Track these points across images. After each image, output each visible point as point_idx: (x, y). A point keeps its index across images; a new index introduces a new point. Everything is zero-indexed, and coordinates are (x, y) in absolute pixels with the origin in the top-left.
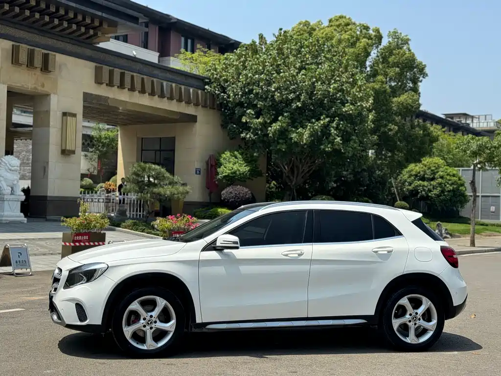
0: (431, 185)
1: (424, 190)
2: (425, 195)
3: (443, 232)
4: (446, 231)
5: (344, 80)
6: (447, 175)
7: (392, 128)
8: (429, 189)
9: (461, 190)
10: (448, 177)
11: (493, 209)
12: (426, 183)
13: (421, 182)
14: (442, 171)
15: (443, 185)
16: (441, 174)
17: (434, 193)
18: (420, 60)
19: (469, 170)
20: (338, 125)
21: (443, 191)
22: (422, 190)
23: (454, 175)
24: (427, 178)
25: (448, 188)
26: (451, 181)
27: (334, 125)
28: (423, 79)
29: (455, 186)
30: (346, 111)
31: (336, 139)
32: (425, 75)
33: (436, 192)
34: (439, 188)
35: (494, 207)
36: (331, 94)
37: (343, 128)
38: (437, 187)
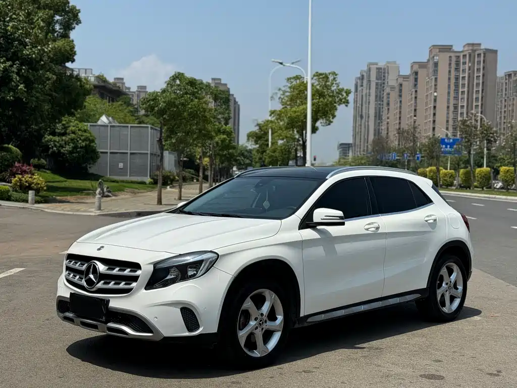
0: (62, 140)
1: (55, 146)
2: (57, 151)
3: (105, 190)
4: (108, 190)
5: (21, 19)
6: (79, 130)
7: (50, 77)
8: (60, 144)
9: (93, 146)
10: (80, 133)
11: (121, 165)
12: (57, 138)
13: (51, 137)
14: (74, 126)
15: (75, 140)
16: (73, 128)
17: (66, 149)
18: (74, 4)
19: (95, 126)
20: (19, 70)
21: (75, 147)
22: (53, 145)
23: (85, 131)
24: (58, 133)
25: (80, 143)
26: (83, 137)
27: (14, 69)
28: (76, 26)
29: (87, 143)
30: (28, 55)
31: (19, 86)
32: (79, 22)
33: (68, 148)
34: (72, 145)
35: (122, 164)
36: (9, 33)
37: (25, 75)
38: (69, 143)
